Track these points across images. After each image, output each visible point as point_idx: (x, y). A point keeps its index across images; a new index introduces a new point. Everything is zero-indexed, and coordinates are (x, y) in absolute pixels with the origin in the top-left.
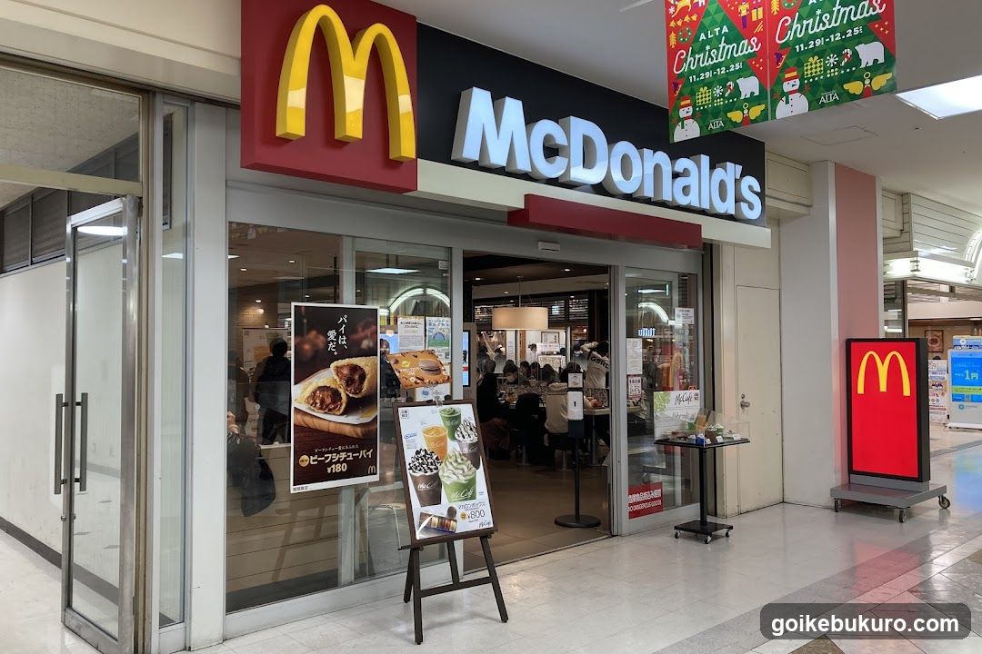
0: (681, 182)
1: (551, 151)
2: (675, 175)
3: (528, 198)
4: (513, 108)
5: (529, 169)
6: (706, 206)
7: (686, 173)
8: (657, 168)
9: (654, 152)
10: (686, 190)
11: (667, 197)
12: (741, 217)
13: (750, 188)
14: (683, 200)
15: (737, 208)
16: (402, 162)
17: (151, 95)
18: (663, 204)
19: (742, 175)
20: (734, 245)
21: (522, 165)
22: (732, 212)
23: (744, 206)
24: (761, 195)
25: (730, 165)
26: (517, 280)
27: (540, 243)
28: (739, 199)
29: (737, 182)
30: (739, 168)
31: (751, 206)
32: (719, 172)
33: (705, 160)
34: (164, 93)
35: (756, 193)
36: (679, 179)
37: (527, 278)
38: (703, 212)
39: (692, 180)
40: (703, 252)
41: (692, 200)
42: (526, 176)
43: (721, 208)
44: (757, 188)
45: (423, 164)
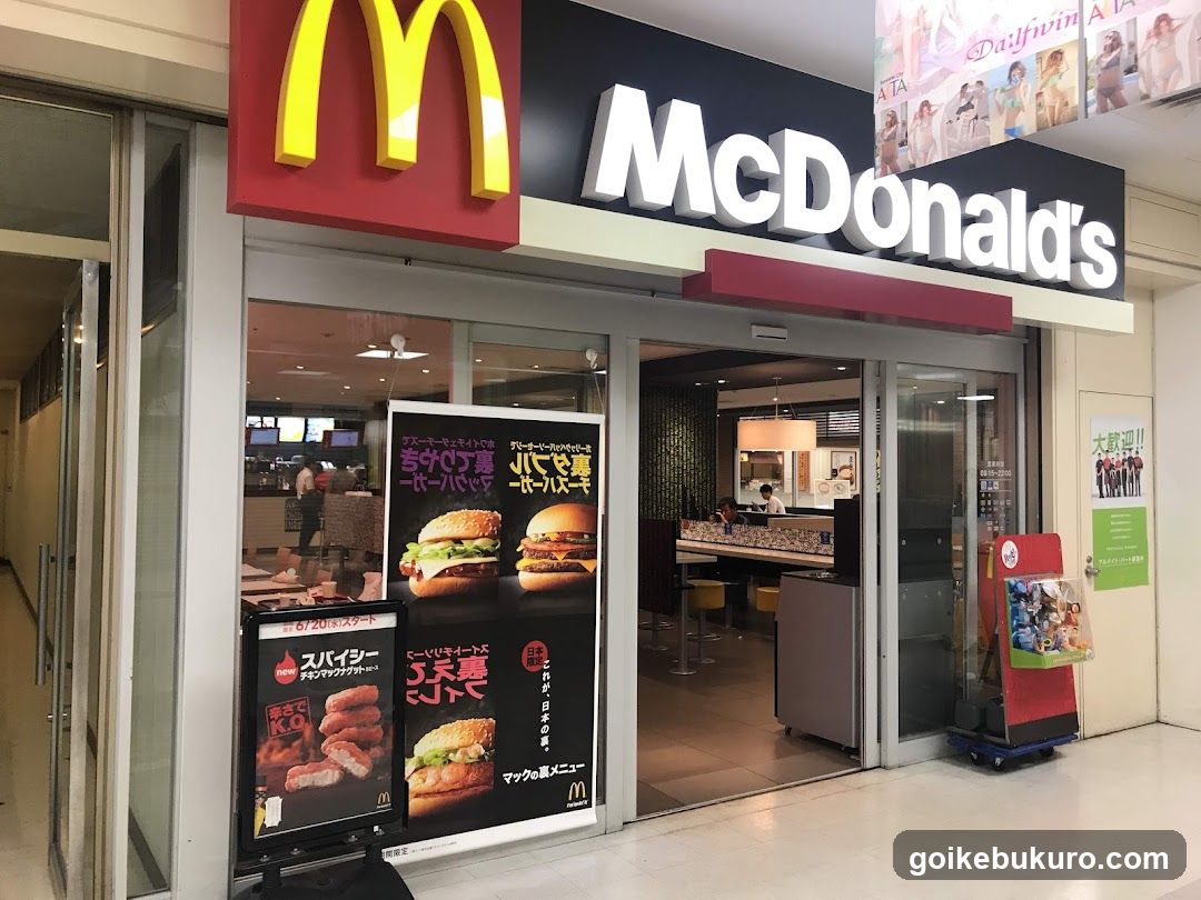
0: (976, 231)
1: (751, 182)
2: (968, 221)
3: (712, 256)
4: (686, 117)
5: (712, 211)
6: (1019, 267)
7: (985, 217)
8: (936, 211)
9: (930, 185)
10: (985, 243)
11: (952, 253)
12: (1082, 286)
13: (1098, 240)
14: (979, 259)
15: (1075, 272)
16: (494, 201)
17: (125, 113)
18: (949, 266)
19: (1084, 220)
20: (1077, 329)
21: (700, 204)
22: (1065, 276)
23: (1085, 268)
24: (1118, 251)
25: (1062, 205)
26: (773, 384)
27: (754, 327)
28: (1077, 258)
29: (1075, 231)
30: (1078, 210)
31: (1098, 268)
32: (1043, 216)
33: (1019, 197)
34: (145, 110)
35: (1109, 249)
36: (973, 225)
37: (788, 380)
38: (1017, 278)
39: (995, 229)
40: (1026, 341)
41: (997, 259)
42: (710, 222)
43: (1045, 271)
44: (1110, 239)
45: (528, 204)
